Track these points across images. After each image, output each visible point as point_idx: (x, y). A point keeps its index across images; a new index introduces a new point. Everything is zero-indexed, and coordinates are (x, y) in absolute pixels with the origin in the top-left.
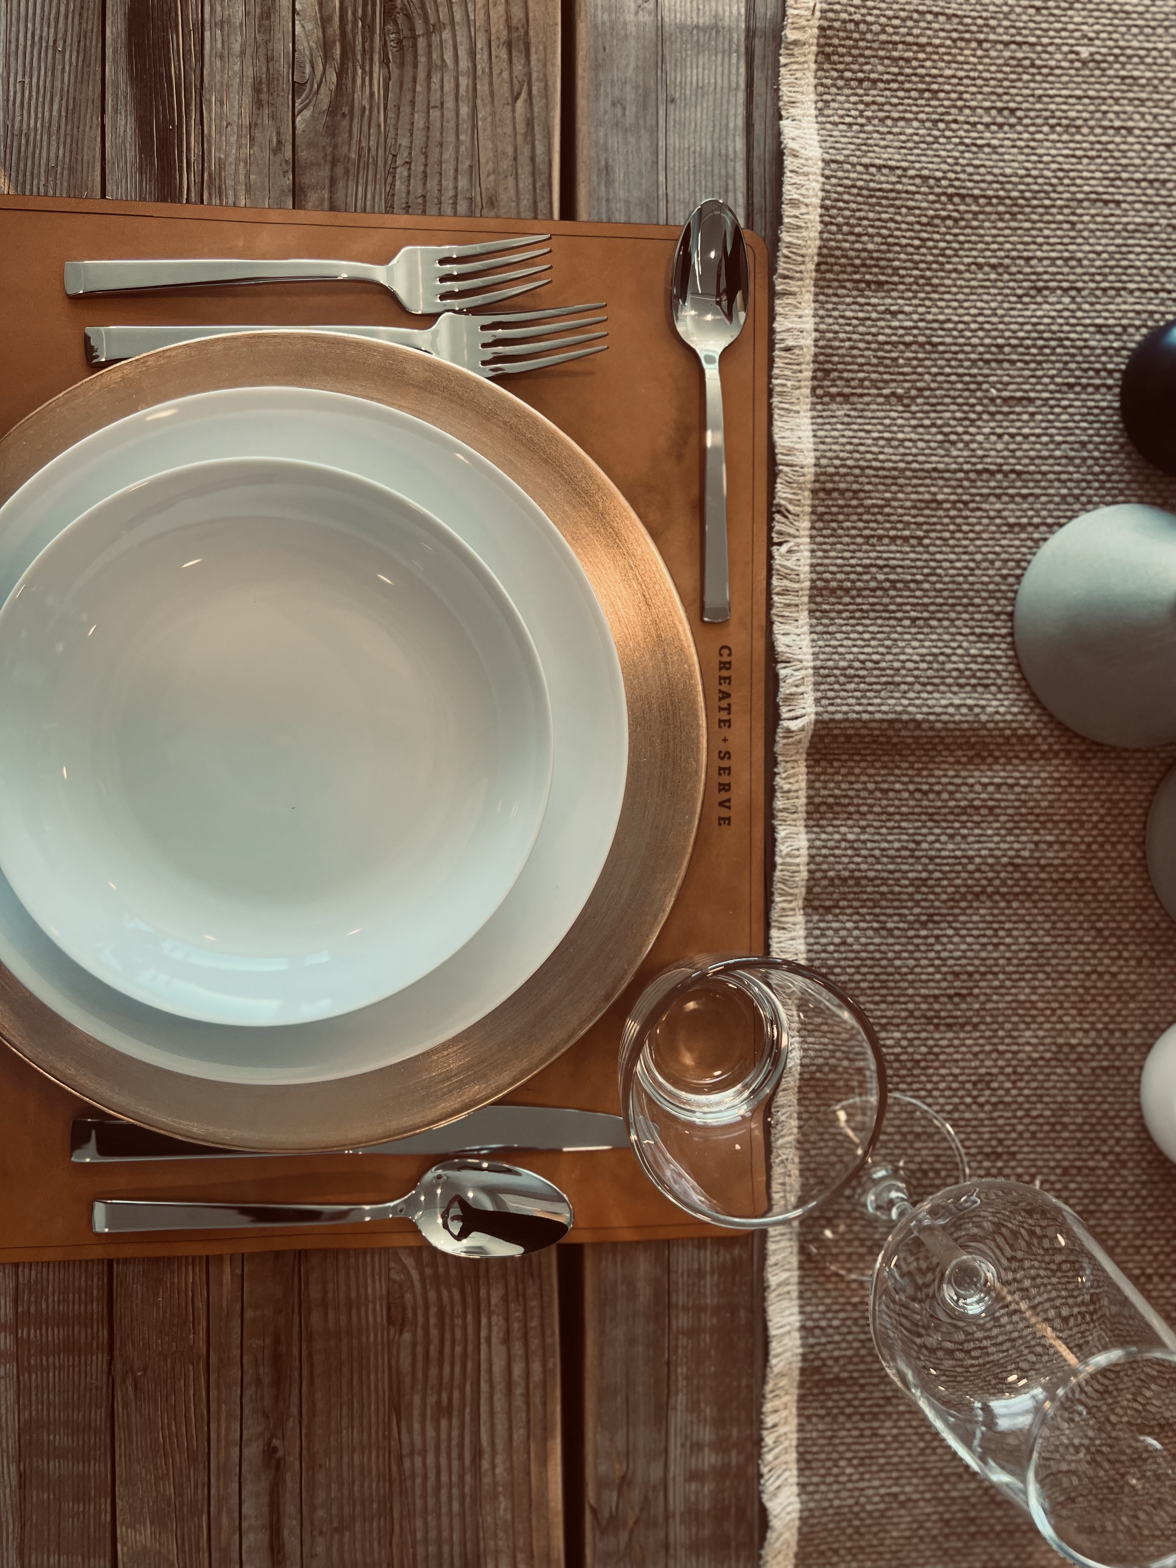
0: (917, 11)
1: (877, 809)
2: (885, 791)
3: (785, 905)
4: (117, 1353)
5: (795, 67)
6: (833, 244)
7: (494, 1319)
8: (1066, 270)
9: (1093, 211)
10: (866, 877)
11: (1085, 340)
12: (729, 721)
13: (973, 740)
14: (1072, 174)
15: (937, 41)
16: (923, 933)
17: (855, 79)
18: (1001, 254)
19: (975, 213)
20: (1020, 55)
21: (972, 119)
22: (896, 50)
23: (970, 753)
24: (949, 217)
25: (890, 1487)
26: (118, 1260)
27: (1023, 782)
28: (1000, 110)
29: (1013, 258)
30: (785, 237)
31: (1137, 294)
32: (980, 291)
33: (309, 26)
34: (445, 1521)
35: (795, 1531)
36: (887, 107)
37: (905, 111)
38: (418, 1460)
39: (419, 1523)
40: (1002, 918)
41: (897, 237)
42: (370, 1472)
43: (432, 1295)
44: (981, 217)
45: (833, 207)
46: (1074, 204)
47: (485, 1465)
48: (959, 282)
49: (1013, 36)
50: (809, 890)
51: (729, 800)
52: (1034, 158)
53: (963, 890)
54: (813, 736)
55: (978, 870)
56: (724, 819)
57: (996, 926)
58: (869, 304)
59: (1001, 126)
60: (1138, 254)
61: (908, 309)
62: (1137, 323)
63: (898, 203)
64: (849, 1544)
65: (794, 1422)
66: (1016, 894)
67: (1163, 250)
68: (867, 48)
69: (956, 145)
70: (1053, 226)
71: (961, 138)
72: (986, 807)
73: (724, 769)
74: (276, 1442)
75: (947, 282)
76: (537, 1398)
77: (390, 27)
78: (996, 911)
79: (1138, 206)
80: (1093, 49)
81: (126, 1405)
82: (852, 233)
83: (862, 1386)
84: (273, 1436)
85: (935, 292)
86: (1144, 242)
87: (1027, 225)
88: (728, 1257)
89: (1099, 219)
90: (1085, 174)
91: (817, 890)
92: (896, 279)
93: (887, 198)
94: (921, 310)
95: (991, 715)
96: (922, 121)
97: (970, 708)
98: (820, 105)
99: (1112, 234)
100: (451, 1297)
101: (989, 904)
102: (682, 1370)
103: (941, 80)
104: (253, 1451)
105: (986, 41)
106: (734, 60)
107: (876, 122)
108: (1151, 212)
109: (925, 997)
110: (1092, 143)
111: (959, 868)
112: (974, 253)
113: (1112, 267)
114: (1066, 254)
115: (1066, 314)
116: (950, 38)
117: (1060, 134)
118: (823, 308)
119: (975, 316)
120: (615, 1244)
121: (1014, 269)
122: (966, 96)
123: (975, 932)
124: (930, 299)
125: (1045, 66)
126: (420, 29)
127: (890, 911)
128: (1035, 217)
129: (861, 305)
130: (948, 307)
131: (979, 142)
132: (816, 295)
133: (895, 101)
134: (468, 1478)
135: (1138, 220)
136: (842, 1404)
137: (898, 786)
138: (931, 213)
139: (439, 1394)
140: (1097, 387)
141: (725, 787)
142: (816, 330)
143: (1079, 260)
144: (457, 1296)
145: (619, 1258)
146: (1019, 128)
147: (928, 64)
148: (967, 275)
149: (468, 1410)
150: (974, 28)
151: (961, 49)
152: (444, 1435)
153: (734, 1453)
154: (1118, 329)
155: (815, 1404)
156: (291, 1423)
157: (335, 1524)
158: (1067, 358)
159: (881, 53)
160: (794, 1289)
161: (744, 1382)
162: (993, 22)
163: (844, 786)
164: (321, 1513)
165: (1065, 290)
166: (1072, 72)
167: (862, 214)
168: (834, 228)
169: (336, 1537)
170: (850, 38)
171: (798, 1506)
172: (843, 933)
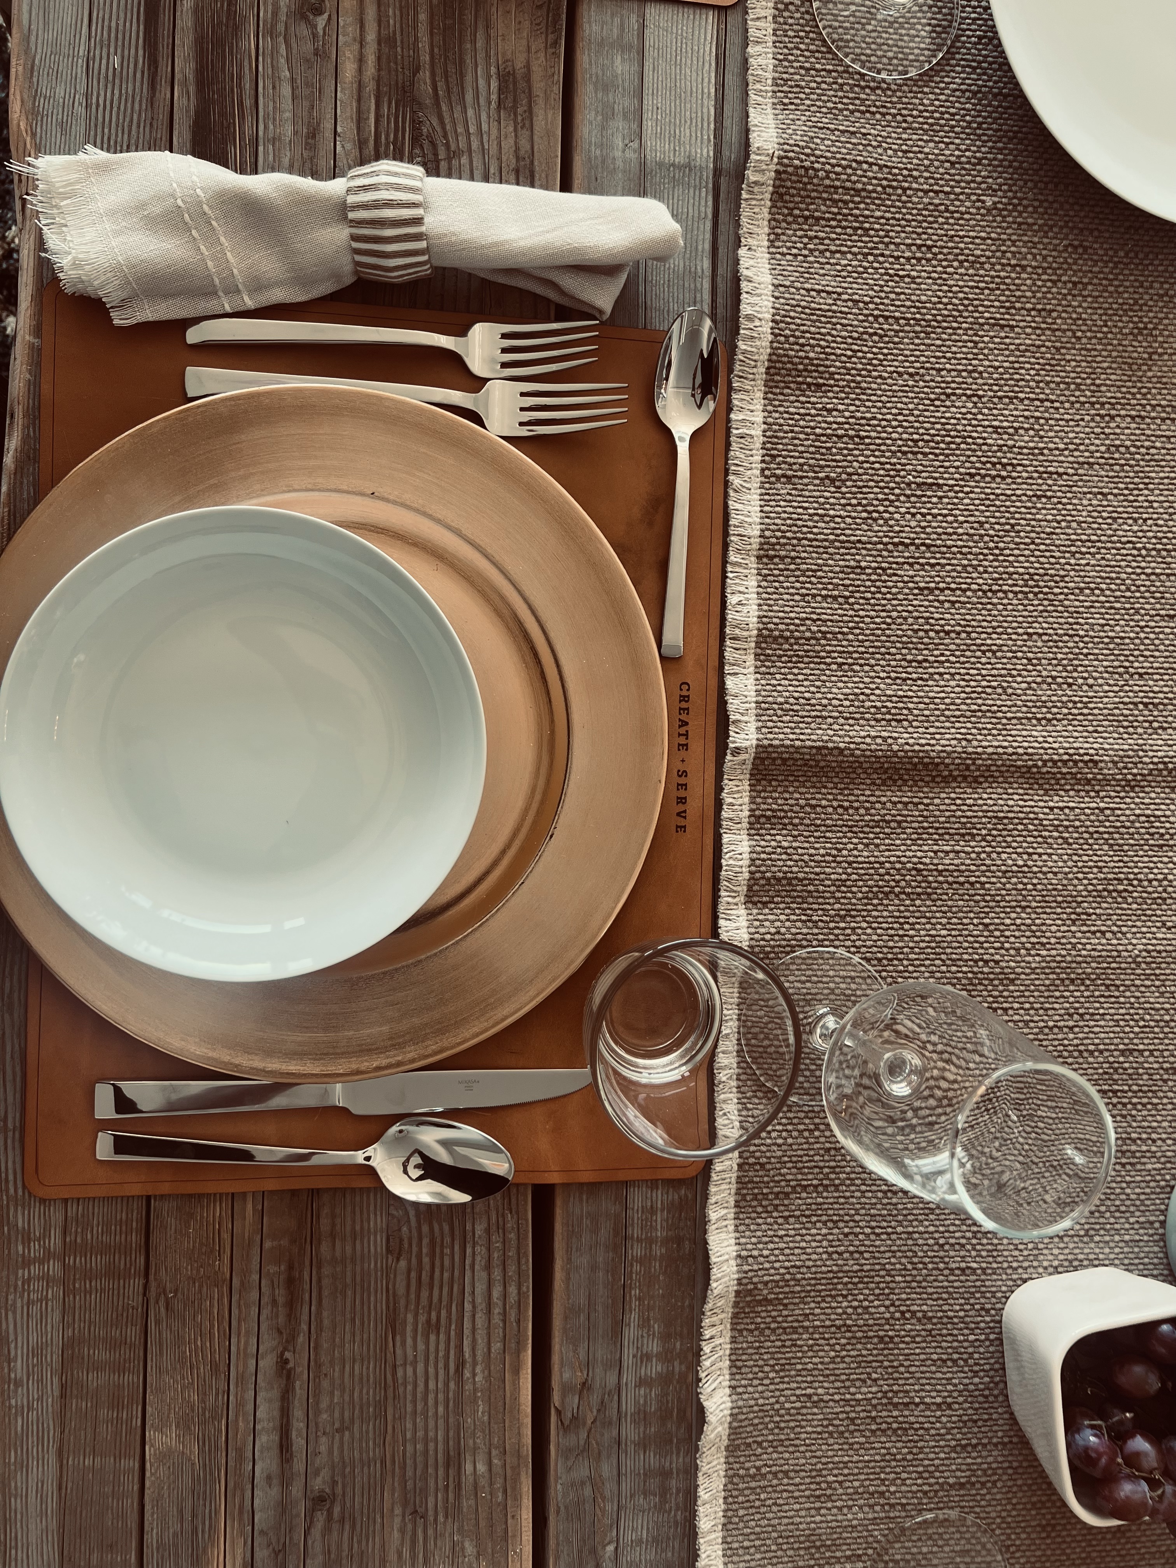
0: (855, 161)
1: (807, 821)
2: (813, 807)
3: (730, 900)
4: (151, 1277)
5: (754, 202)
6: (781, 351)
7: (478, 1249)
8: (970, 380)
9: (992, 334)
10: (796, 878)
11: (984, 439)
12: (687, 745)
13: (886, 765)
14: (976, 303)
15: (870, 188)
16: (842, 925)
17: (802, 216)
18: (917, 365)
19: (896, 331)
20: (937, 201)
21: (896, 254)
22: (836, 193)
23: (884, 777)
24: (875, 334)
25: (805, 1389)
26: (155, 1196)
27: (926, 801)
28: (919, 247)
29: (927, 369)
30: (742, 345)
31: (1026, 402)
32: (901, 394)
33: (348, 146)
34: (431, 1424)
35: (726, 1425)
36: (827, 242)
37: (842, 245)
38: (410, 1370)
39: (409, 1425)
40: (907, 914)
41: (833, 348)
42: (368, 1380)
43: (425, 1229)
44: (901, 334)
45: (782, 322)
46: (976, 327)
47: (467, 1374)
48: (883, 387)
49: (931, 185)
50: (750, 888)
51: (685, 811)
52: (946, 288)
53: (875, 889)
54: (754, 759)
55: (888, 874)
56: (681, 827)
57: (902, 920)
58: (809, 402)
59: (919, 260)
60: (1028, 370)
61: (841, 407)
62: (1026, 426)
63: (834, 320)
64: (770, 1438)
65: (728, 1335)
66: (919, 894)
67: (1048, 367)
68: (814, 191)
69: (882, 275)
70: (960, 344)
71: (886, 269)
72: (895, 821)
73: (682, 785)
74: (287, 1355)
75: (874, 386)
76: (512, 1315)
77: (417, 151)
78: (902, 908)
79: (1028, 330)
80: (996, 199)
81: (158, 1322)
82: (797, 344)
83: (786, 1305)
84: (285, 1349)
85: (863, 394)
86: (1032, 360)
87: (939, 342)
88: (676, 1197)
89: (997, 340)
90: (986, 303)
91: (756, 888)
92: (832, 382)
93: (825, 316)
94: (852, 408)
95: (902, 745)
96: (855, 254)
97: (885, 739)
98: (772, 237)
99: (1007, 353)
100: (441, 1229)
101: (896, 902)
102: (636, 1292)
103: (872, 220)
104: (268, 1363)
105: (910, 188)
106: (703, 194)
107: (817, 253)
108: (1039, 336)
109: (844, 977)
110: (992, 277)
111: (872, 871)
112: (896, 363)
113: (1006, 380)
114: (970, 368)
115: (969, 416)
116: (881, 185)
117: (967, 269)
118: (771, 405)
119: (895, 415)
120: (582, 1184)
121: (927, 378)
122: (892, 234)
123: (885, 925)
124: (859, 400)
125: (957, 212)
126: (442, 155)
127: (815, 906)
128: (944, 336)
129: (802, 403)
130: (875, 407)
131: (901, 273)
132: (766, 393)
133: (834, 236)
134: (452, 1385)
135: (1028, 342)
136: (768, 1320)
137: (824, 803)
138: (861, 330)
139: (429, 1314)
140: (994, 478)
141: (682, 800)
142: (765, 423)
143: (981, 373)
144: (446, 1228)
145: (585, 1197)
146: (934, 262)
147: (862, 206)
148: (890, 381)
149: (453, 1327)
150: (900, 178)
151: (889, 195)
152: (432, 1348)
153: (676, 1363)
154: (1011, 431)
155: (745, 1321)
156: (301, 1339)
157: (337, 1425)
158: (969, 453)
159: (825, 195)
160: (731, 1224)
161: (687, 1303)
162: (915, 173)
163: (780, 801)
164: (325, 1416)
165: (969, 397)
166: (979, 217)
167: (805, 328)
168: (782, 339)
169: (337, 1436)
170: (800, 182)
171: (729, 1405)
172: (778, 924)
